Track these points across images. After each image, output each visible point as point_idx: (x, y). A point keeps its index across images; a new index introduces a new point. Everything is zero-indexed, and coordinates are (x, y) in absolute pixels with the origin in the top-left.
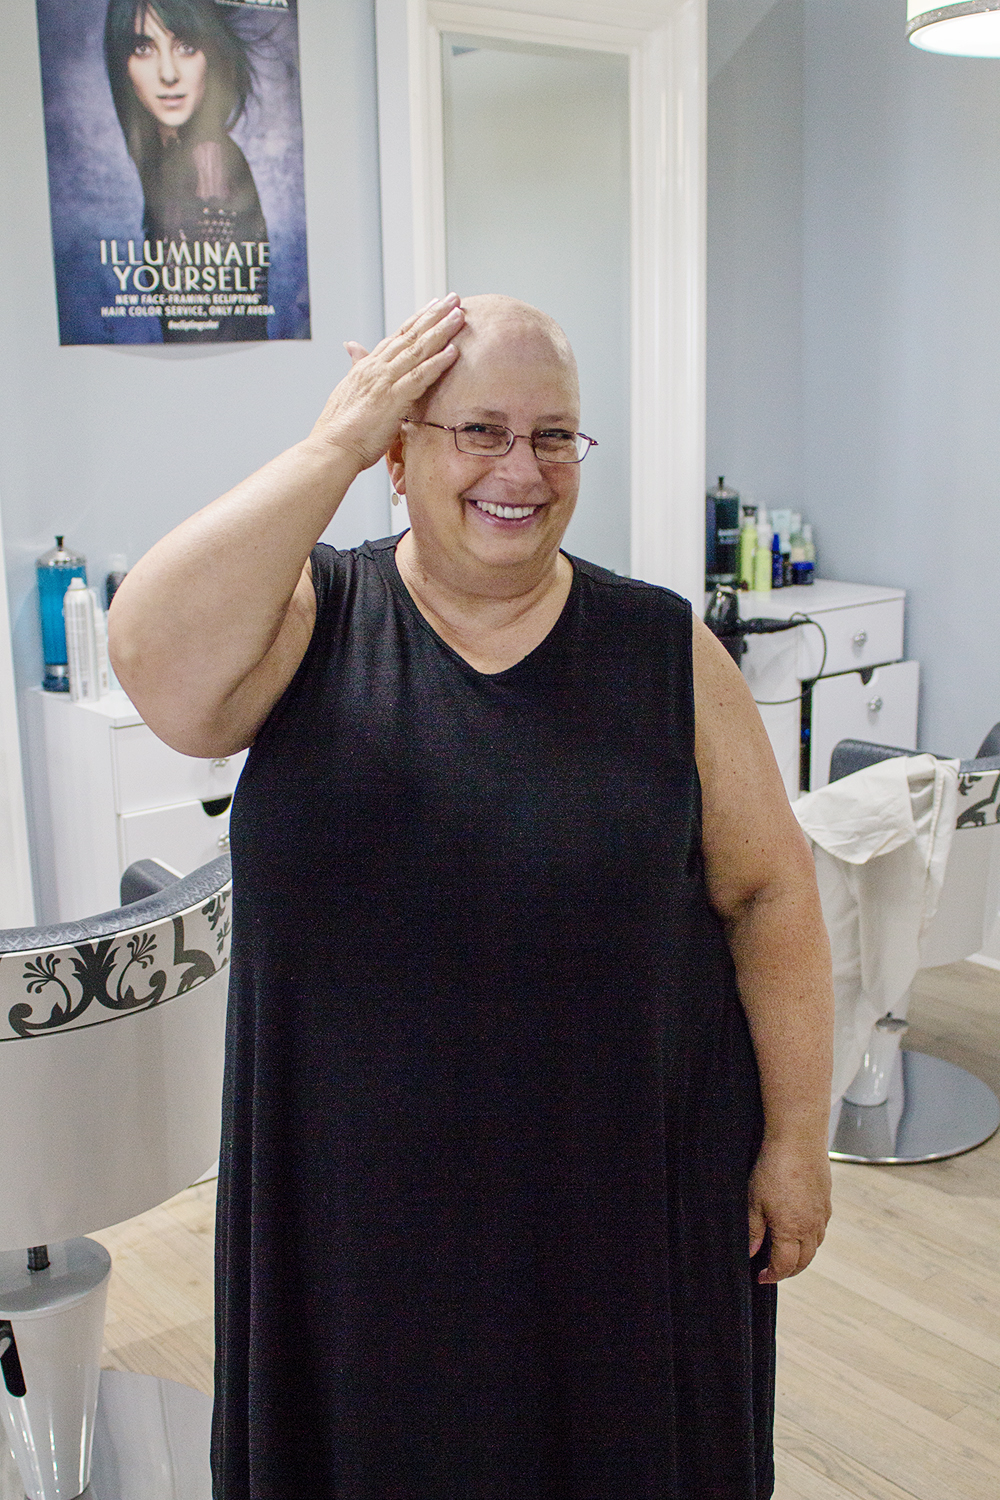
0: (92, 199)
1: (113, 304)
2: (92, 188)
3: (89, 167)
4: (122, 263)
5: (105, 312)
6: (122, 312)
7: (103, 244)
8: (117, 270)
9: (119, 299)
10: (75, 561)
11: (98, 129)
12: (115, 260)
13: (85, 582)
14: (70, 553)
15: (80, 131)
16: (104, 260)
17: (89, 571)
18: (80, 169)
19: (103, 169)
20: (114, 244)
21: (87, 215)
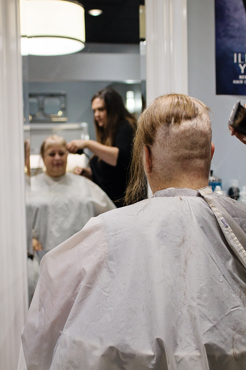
0: (232, 37)
1: (237, 79)
2: (231, 33)
3: (231, 24)
4: (243, 62)
5: (235, 82)
6: (241, 82)
7: (235, 55)
8: (240, 65)
9: (241, 77)
10: (217, 180)
11: (236, 10)
12: (240, 61)
13: (221, 188)
14: (215, 177)
15: (228, 10)
16: (235, 61)
17: (223, 184)
18: (228, 25)
19: (237, 25)
20: (240, 55)
21: (229, 43)
